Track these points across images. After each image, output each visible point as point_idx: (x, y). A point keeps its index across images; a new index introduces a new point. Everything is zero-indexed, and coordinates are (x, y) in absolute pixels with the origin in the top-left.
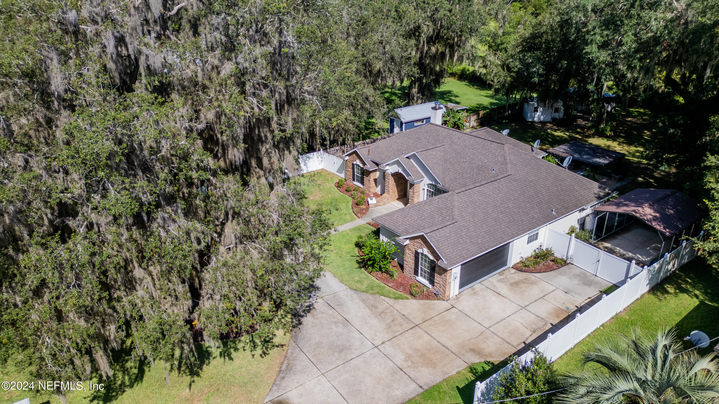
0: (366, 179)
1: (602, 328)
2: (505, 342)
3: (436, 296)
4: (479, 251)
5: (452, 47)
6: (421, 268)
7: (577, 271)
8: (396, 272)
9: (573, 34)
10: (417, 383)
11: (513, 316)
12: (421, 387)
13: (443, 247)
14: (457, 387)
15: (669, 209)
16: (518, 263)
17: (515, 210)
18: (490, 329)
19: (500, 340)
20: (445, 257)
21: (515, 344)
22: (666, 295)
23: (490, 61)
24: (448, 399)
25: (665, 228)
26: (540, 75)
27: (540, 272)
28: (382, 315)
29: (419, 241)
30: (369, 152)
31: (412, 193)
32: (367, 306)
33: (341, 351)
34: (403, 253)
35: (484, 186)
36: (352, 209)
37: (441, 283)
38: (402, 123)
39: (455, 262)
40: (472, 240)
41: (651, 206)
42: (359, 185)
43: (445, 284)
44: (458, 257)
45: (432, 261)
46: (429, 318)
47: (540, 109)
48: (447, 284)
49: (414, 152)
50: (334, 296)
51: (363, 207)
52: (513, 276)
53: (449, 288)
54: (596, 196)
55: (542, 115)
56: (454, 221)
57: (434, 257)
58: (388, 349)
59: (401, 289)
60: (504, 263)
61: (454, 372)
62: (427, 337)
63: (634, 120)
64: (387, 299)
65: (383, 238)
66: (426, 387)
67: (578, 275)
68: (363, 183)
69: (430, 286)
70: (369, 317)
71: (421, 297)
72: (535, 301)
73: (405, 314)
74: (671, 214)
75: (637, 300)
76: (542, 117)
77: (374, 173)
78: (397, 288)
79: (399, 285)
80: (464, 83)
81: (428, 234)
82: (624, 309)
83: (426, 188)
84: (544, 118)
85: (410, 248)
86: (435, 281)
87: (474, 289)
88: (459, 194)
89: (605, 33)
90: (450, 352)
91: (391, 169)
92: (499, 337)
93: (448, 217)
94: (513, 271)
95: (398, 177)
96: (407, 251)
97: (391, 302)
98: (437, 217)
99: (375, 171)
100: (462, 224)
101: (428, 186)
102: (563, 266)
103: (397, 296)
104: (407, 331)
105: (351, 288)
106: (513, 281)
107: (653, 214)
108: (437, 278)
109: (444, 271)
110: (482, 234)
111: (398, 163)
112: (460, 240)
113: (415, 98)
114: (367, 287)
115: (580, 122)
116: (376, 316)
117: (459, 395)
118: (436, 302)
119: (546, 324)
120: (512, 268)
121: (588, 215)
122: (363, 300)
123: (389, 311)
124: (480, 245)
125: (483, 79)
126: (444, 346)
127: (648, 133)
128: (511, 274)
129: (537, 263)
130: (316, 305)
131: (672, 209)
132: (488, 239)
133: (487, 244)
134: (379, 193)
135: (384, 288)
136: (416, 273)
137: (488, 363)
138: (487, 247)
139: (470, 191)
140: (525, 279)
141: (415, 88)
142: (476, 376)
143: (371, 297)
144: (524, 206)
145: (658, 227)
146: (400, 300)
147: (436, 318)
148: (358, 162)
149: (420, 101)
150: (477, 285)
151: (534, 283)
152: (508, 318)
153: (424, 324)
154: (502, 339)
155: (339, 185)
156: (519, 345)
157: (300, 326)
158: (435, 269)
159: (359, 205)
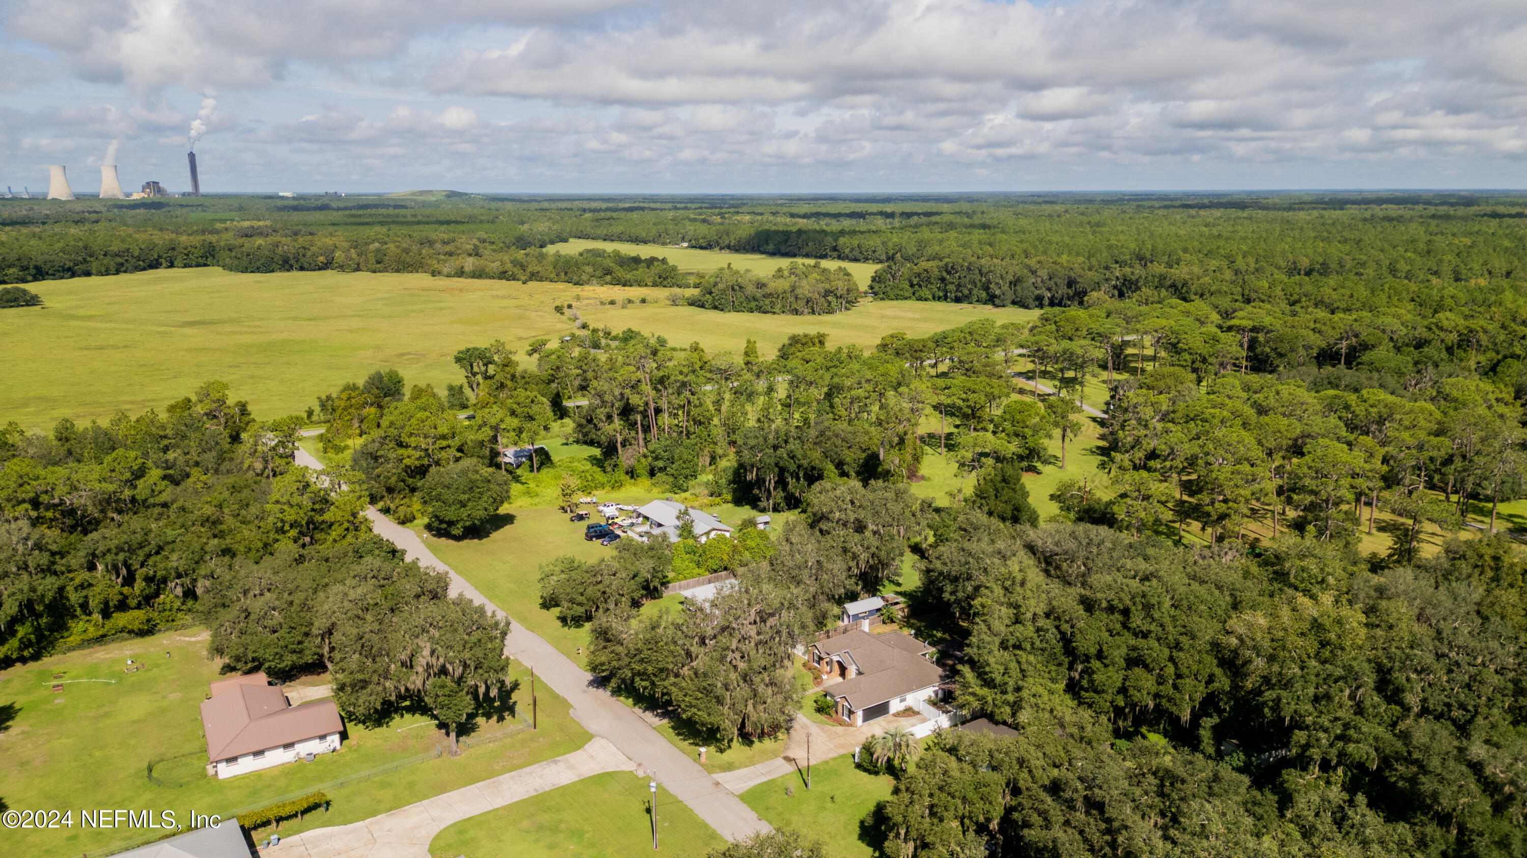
0: (821, 662)
3: (851, 725)
4: (871, 704)
6: (845, 712)
8: (834, 715)
13: (854, 702)
16: (893, 713)
17: (895, 684)
20: (856, 708)
27: (902, 717)
28: (826, 731)
29: (843, 699)
30: (822, 646)
31: (847, 673)
32: (820, 728)
34: (837, 705)
36: (813, 680)
38: (849, 616)
39: (860, 710)
40: (871, 700)
42: (817, 666)
43: (855, 719)
44: (862, 708)
45: (849, 709)
46: (846, 732)
48: (857, 720)
49: (848, 650)
50: (804, 723)
51: (819, 680)
52: (891, 718)
53: (857, 722)
54: (941, 678)
56: (860, 690)
57: (850, 706)
60: (887, 712)
62: (845, 740)
64: (829, 726)
65: (828, 698)
67: (921, 717)
68: (819, 665)
69: (848, 721)
70: (820, 732)
71: (844, 725)
73: (835, 730)
75: (943, 728)
81: (850, 697)
83: (854, 671)
85: (840, 702)
86: (851, 719)
93: (858, 688)
96: (839, 704)
97: (831, 727)
98: (853, 688)
99: (826, 658)
100: (864, 692)
101: (856, 670)
104: (836, 737)
105: (811, 720)
106: (889, 720)
108: (852, 717)
109: (855, 714)
111: (840, 655)
112: (864, 700)
114: (820, 720)
116: (823, 732)
118: (850, 727)
120: (890, 715)
121: (936, 691)
122: (818, 726)
123: (830, 730)
124: (875, 702)
126: (850, 743)
128: (889, 717)
129: (903, 713)
130: (795, 726)
132: (880, 700)
134: (828, 671)
135: (827, 720)
136: (843, 715)
138: (879, 704)
143: (821, 724)
144: (900, 683)
146: (834, 726)
147: (849, 732)
148: (816, 651)
149: (864, 597)
150: (871, 722)
151: (897, 721)
153: (844, 735)
155: (804, 665)
157: (789, 733)
158: (851, 712)
159: (817, 679)
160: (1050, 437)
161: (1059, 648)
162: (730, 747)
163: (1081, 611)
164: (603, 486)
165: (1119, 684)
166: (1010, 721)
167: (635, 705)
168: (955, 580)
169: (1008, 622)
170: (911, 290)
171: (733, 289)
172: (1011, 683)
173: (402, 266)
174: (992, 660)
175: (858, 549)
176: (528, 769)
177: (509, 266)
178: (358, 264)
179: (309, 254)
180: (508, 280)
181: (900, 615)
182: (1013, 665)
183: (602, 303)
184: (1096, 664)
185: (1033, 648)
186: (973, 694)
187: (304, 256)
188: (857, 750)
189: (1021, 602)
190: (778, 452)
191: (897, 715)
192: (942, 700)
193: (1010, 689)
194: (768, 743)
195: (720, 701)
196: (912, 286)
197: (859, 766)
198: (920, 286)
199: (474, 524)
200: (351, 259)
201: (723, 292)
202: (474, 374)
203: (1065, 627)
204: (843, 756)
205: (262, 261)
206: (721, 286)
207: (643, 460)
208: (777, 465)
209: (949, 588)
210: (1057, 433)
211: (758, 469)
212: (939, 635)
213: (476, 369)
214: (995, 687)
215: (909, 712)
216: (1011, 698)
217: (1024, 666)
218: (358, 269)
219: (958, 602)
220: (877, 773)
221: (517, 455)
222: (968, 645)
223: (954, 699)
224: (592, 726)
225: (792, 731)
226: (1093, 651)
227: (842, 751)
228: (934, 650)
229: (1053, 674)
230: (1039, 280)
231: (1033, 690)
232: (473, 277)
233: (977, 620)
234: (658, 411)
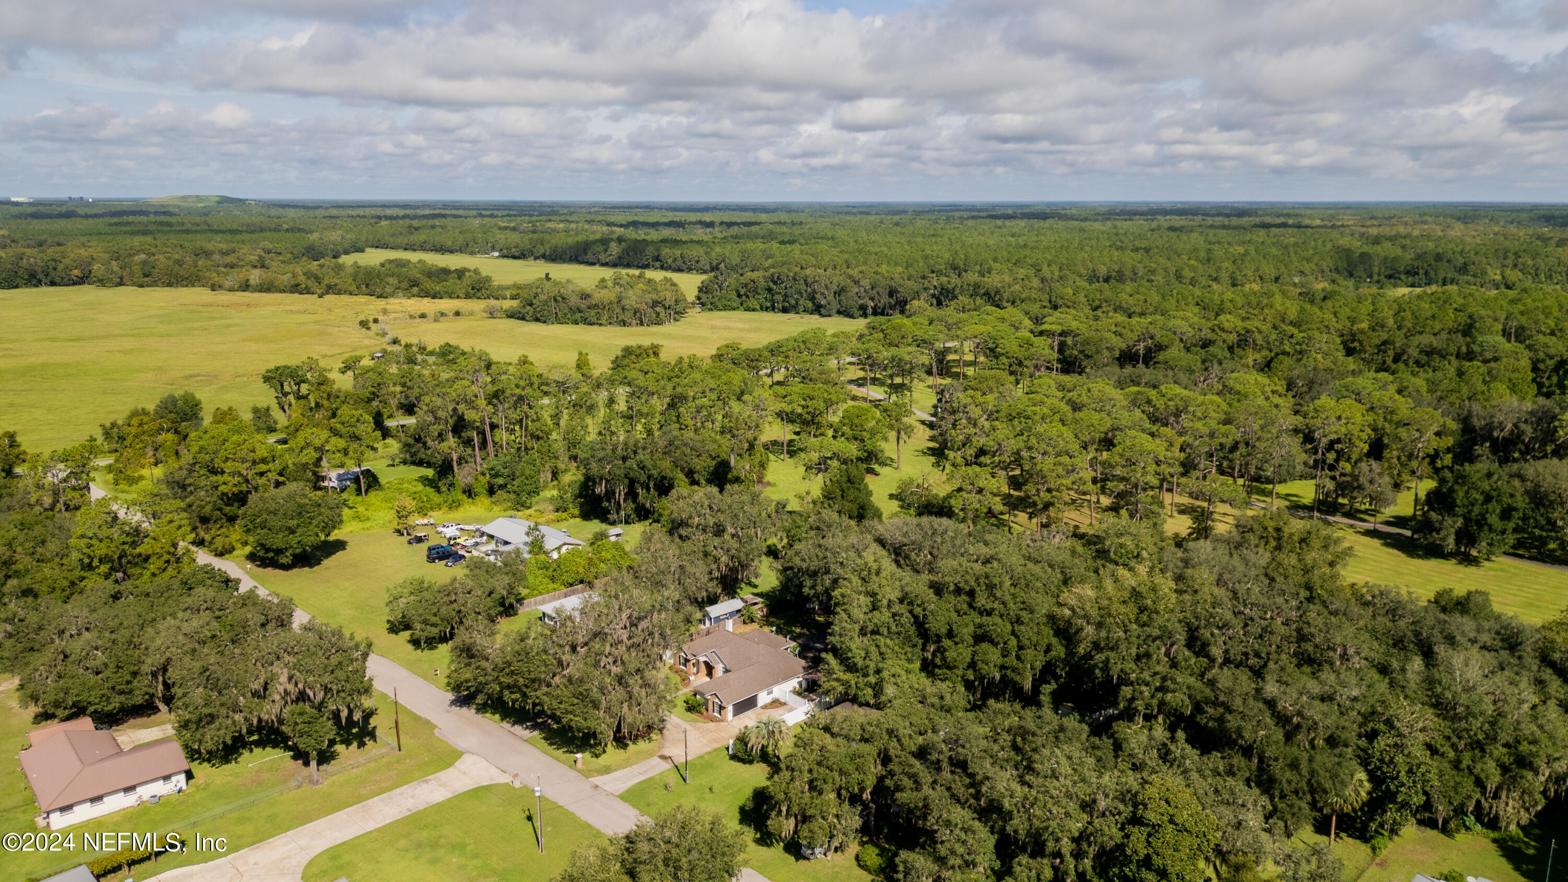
0: (687, 664)
4: (743, 701)
6: (715, 709)
13: (725, 700)
16: (762, 706)
17: (762, 678)
20: (726, 704)
27: (770, 708)
28: (700, 728)
29: (717, 697)
30: (688, 649)
31: (714, 672)
32: (692, 725)
34: (707, 702)
35: (747, 668)
36: (680, 682)
37: (724, 714)
38: (711, 619)
39: (730, 705)
40: (740, 695)
43: (726, 714)
44: (732, 703)
45: (720, 705)
49: (714, 649)
50: (676, 722)
51: (687, 681)
53: (728, 717)
54: (805, 670)
56: (731, 687)
57: (722, 703)
59: (707, 719)
64: (700, 723)
65: (698, 697)
68: (685, 667)
69: (718, 716)
70: (694, 729)
71: (715, 721)
73: (708, 727)
77: (692, 661)
79: (705, 718)
81: (718, 693)
83: (721, 668)
85: (710, 700)
86: (721, 714)
91: (702, 659)
93: (728, 685)
95: (706, 663)
98: (723, 685)
100: (734, 688)
102: (783, 705)
103: (704, 721)
105: (683, 720)
111: (706, 656)
112: (733, 695)
113: (721, 598)
114: (691, 719)
118: (721, 722)
120: (759, 707)
121: (800, 681)
123: (702, 726)
124: (744, 698)
129: (771, 705)
130: (668, 726)
132: (748, 694)
134: (695, 672)
135: (699, 719)
136: (712, 711)
138: (747, 699)
140: (760, 712)
141: (720, 592)
143: (693, 722)
144: (766, 676)
146: (706, 723)
148: (683, 654)
149: (724, 599)
150: (741, 716)
158: (721, 708)
159: (685, 680)
160: (886, 439)
161: (912, 631)
162: (604, 752)
163: (931, 594)
164: (439, 507)
165: (968, 660)
166: (872, 702)
167: (502, 720)
168: (814, 574)
169: (865, 609)
170: (739, 301)
171: (555, 300)
172: (872, 666)
173: (174, 280)
174: (853, 647)
175: (719, 553)
176: (398, 790)
177: (302, 279)
178: (121, 278)
179: (61, 267)
180: (301, 293)
181: (759, 614)
182: (873, 649)
183: (411, 317)
184: (947, 643)
185: (889, 632)
186: (837, 680)
187: (55, 269)
188: (731, 742)
189: (877, 590)
190: (628, 463)
191: (765, 707)
192: (806, 690)
193: (871, 672)
194: (642, 745)
195: (596, 706)
196: (739, 296)
197: (734, 757)
198: (747, 296)
199: (305, 550)
200: (113, 272)
201: (545, 303)
202: (286, 394)
203: (918, 611)
204: (716, 750)
205: (4, 275)
206: (542, 297)
207: (481, 478)
208: (626, 476)
209: (808, 583)
210: (892, 435)
211: (607, 481)
212: (798, 630)
213: (287, 388)
214: (857, 671)
215: (776, 703)
216: (872, 679)
217: (883, 650)
218: (121, 284)
219: (816, 595)
220: (751, 762)
221: (340, 478)
222: (830, 634)
223: (820, 686)
224: (461, 743)
225: (665, 731)
226: (944, 631)
227: (715, 746)
228: (794, 644)
229: (909, 655)
230: (862, 290)
231: (893, 671)
232: (261, 291)
233: (838, 609)
234: (493, 427)
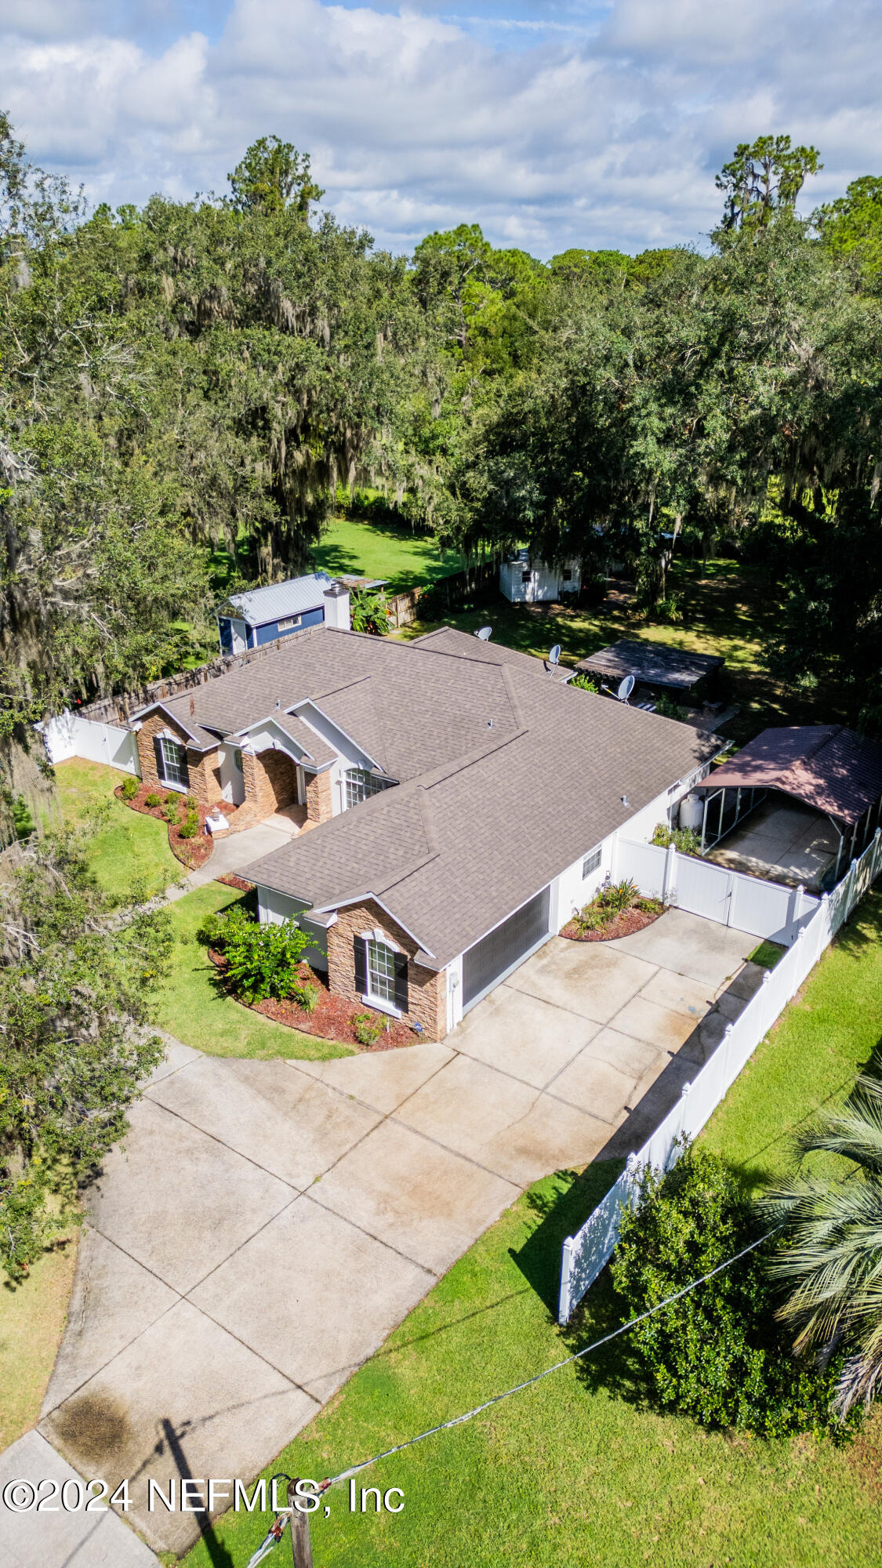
0: (192, 771)
1: (767, 1042)
2: (587, 1117)
3: (415, 1034)
4: (496, 915)
5: (340, 449)
6: (372, 974)
7: (689, 922)
8: (313, 993)
9: (601, 416)
10: (418, 1265)
11: (588, 1048)
12: (429, 1271)
13: (420, 921)
14: (511, 1251)
15: (837, 766)
16: (570, 923)
17: (550, 809)
18: (549, 1090)
19: (575, 1112)
20: (430, 944)
21: (608, 1115)
22: (865, 946)
23: (422, 477)
24: (497, 1286)
25: (840, 808)
26: (536, 505)
27: (618, 937)
28: (301, 1107)
29: (363, 912)
30: (192, 706)
31: (313, 795)
32: (259, 1092)
33: (218, 1223)
34: (325, 945)
35: (479, 763)
36: (172, 848)
37: (425, 1002)
38: (249, 629)
39: (451, 950)
40: (479, 893)
41: (806, 765)
42: (178, 786)
43: (434, 1004)
44: (457, 937)
45: (398, 956)
46: (411, 1091)
47: (535, 576)
48: (439, 1003)
49: (307, 700)
50: (172, 1083)
51: (198, 840)
52: (567, 954)
53: (444, 1011)
54: (697, 754)
55: (540, 586)
56: (432, 855)
57: (403, 945)
58: (331, 1191)
59: (332, 1033)
60: (541, 931)
61: (495, 1216)
62: (416, 1141)
63: (712, 583)
64: (303, 1065)
66: (441, 1270)
67: (694, 931)
68: (185, 782)
69: (398, 1013)
70: (269, 1118)
71: (383, 1043)
72: (625, 1006)
73: (353, 1093)
74: (843, 775)
75: (816, 965)
76: (540, 592)
77: (213, 755)
78: (321, 1030)
79: (325, 1024)
80: (361, 526)
81: (384, 896)
82: (798, 991)
83: (344, 778)
84: (545, 594)
85: (341, 931)
86: (410, 1000)
87: (492, 1002)
88: (432, 790)
89: (669, 411)
90: (475, 1167)
91: (255, 744)
92: (572, 1105)
93: (417, 847)
94: (565, 942)
95: (274, 760)
96: (334, 940)
97: (313, 1068)
98: (392, 850)
99: (215, 749)
100: (450, 860)
101: (349, 775)
102: (659, 915)
103: (326, 1051)
104: (367, 1135)
105: (210, 1054)
106: (569, 966)
107: (815, 781)
108: (414, 992)
109: (428, 975)
110: (495, 874)
111: (271, 728)
112: (454, 896)
113: (270, 569)
114: (249, 1043)
115: (614, 595)
116: (286, 1114)
117: (519, 1271)
118: (417, 1048)
119: (659, 1054)
120: (560, 935)
121: (685, 797)
122: (246, 1079)
123: (313, 1094)
124: (496, 901)
125: (401, 516)
126: (458, 1155)
127: (744, 608)
128: (562, 951)
129: (608, 918)
130: (129, 1116)
131: (843, 767)
132: (510, 883)
133: (510, 897)
134: (230, 800)
135: (291, 1036)
136: (361, 986)
137: (562, 1175)
138: (511, 903)
139: (452, 779)
140: (593, 958)
141: (266, 545)
142: (545, 1212)
143: (262, 1066)
144: (565, 798)
145: (828, 808)
146: (335, 1061)
147: (426, 1089)
148: (168, 733)
149: (281, 575)
150: (496, 990)
151: (612, 964)
152: (580, 1057)
153: (402, 1110)
154: (580, 1109)
155: (125, 794)
156: (616, 1116)
157: (98, 1182)
159: (192, 839)
